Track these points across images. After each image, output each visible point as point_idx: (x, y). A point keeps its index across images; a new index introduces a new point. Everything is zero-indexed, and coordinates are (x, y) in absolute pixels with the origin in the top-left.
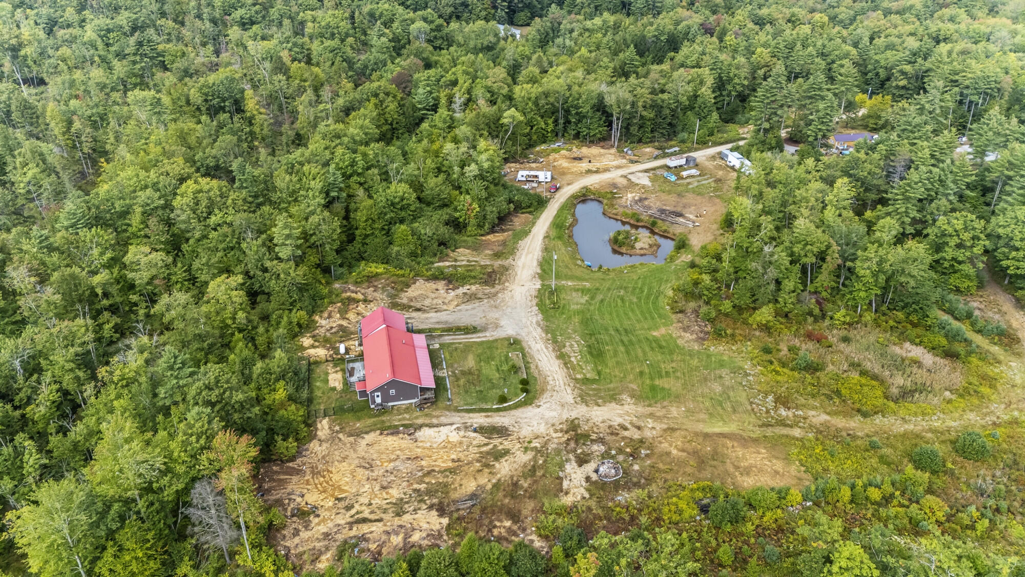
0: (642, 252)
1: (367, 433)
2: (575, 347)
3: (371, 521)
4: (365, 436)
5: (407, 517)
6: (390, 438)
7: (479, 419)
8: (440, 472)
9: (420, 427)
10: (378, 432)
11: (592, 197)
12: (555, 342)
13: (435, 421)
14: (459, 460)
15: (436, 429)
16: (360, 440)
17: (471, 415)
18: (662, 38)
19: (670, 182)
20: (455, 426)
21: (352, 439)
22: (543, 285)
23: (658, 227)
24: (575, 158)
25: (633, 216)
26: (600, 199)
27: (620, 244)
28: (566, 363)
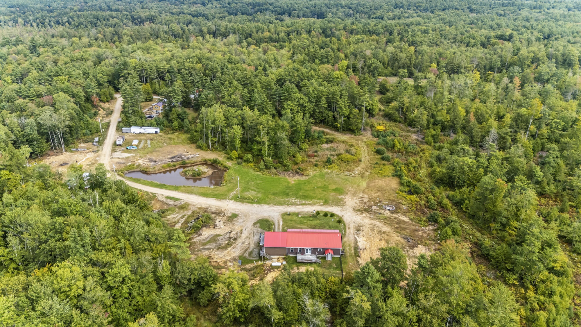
0: (210, 172)
1: (358, 261)
2: (296, 201)
4: (360, 262)
6: (362, 256)
9: (357, 245)
10: (358, 258)
11: (126, 172)
13: (353, 241)
17: (348, 232)
19: (136, 150)
22: (231, 199)
23: (188, 163)
24: (62, 165)
25: (169, 166)
26: (132, 170)
27: (199, 175)
28: (310, 204)
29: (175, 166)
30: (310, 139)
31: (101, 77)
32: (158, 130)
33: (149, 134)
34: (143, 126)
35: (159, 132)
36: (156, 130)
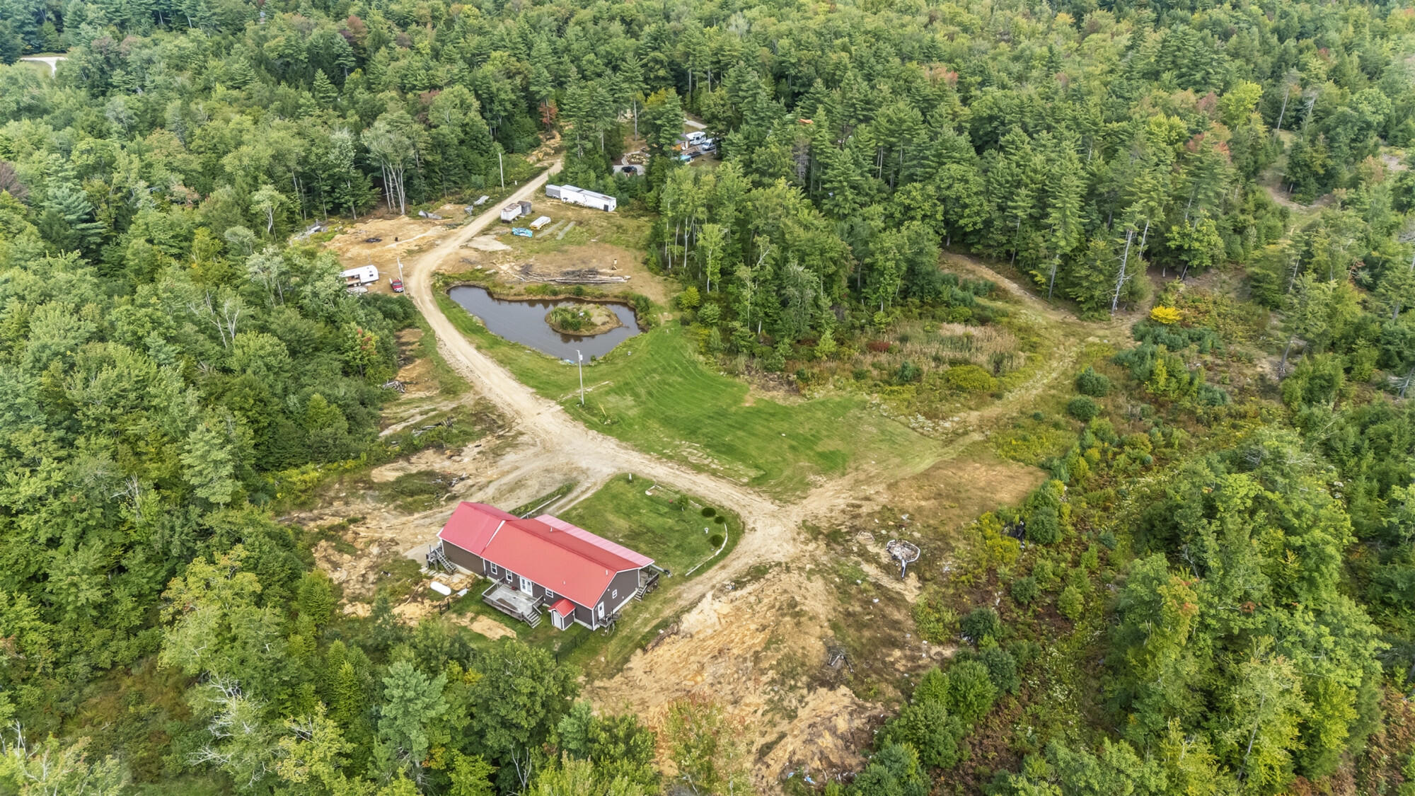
0: (607, 327)
1: (627, 660)
2: (695, 453)
3: (776, 742)
4: (629, 665)
5: (802, 713)
6: (660, 651)
7: (719, 575)
8: (766, 648)
9: (678, 617)
10: (639, 651)
11: (457, 283)
12: (670, 458)
13: (682, 603)
14: (764, 628)
15: (695, 612)
16: (630, 674)
17: (706, 575)
18: (301, 57)
19: (527, 238)
20: (709, 596)
21: (618, 678)
22: (561, 404)
23: (588, 294)
24: (368, 241)
25: (544, 289)
26: (471, 283)
27: (576, 326)
28: (714, 473)
29: (555, 293)
30: (928, 299)
31: (591, 62)
32: (612, 203)
33: (590, 208)
34: (588, 188)
35: (611, 209)
36: (607, 203)
